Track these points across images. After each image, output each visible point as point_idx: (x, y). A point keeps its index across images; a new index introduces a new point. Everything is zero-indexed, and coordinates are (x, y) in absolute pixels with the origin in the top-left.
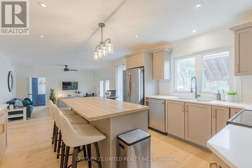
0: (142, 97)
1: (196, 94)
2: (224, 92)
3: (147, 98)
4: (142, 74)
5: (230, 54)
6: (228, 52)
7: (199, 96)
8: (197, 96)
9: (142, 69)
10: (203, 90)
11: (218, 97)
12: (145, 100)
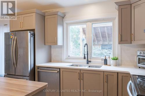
0: (32, 66)
1: (88, 60)
2: (109, 58)
3: (39, 67)
4: (32, 38)
5: (113, 24)
6: (112, 23)
7: (90, 61)
8: (88, 62)
9: (32, 32)
10: (93, 56)
11: (105, 62)
12: (36, 70)
